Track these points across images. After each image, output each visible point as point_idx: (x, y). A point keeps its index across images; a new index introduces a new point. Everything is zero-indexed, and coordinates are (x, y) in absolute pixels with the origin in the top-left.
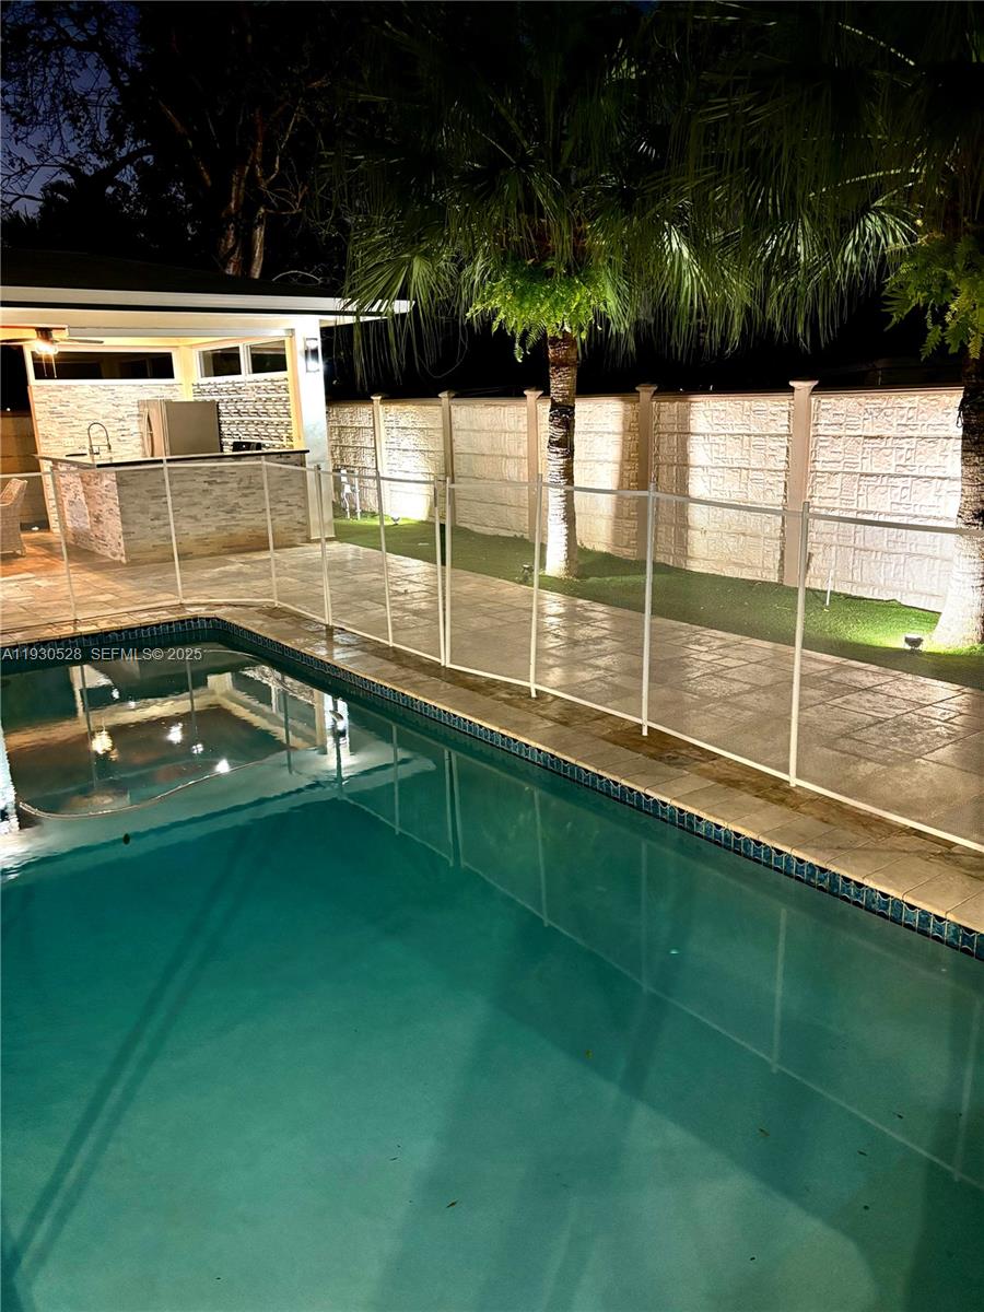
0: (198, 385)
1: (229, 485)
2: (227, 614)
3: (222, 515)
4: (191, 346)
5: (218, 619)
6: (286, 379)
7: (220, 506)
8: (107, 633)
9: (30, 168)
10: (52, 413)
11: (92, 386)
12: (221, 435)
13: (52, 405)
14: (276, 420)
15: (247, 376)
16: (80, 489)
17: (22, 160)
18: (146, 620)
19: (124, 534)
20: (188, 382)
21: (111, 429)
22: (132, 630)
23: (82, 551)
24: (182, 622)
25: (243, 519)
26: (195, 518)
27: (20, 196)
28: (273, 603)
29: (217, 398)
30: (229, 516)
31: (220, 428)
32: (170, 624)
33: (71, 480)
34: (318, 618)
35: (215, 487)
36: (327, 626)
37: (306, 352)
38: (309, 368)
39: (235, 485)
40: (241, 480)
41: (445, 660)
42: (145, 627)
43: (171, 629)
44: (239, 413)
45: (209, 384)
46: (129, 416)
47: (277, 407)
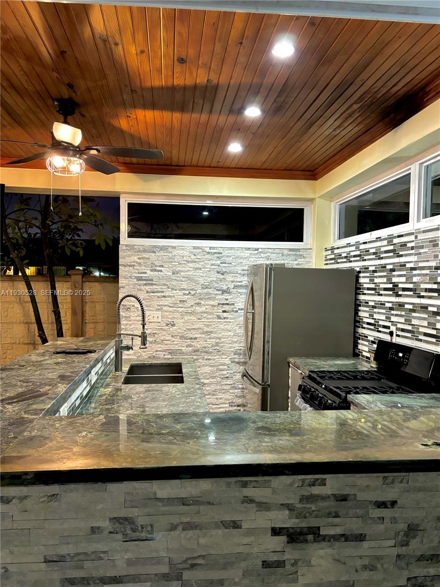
0: (333, 249)
10: (139, 279)
11: (194, 248)
12: (357, 322)
13: (142, 269)
20: (321, 245)
29: (357, 265)
31: (356, 311)
44: (395, 290)
45: (349, 245)
46: (235, 287)
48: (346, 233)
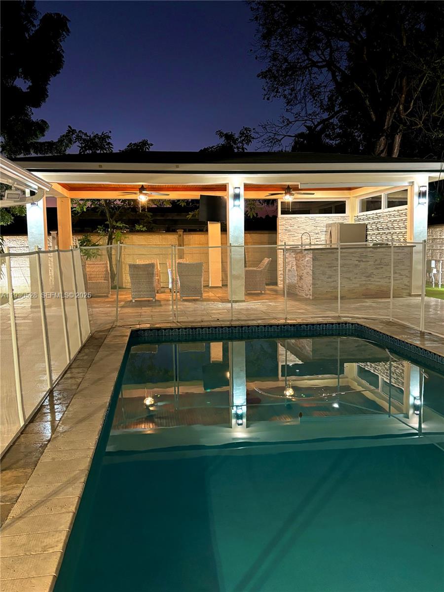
0: (357, 216)
1: (369, 262)
2: (364, 322)
3: (364, 278)
4: (356, 197)
5: (358, 324)
6: (406, 209)
7: (363, 273)
8: (300, 325)
9: (291, 123)
10: (286, 230)
11: (306, 217)
12: (367, 240)
13: (287, 226)
14: (398, 231)
15: (384, 210)
16: (295, 263)
17: (288, 120)
18: (321, 321)
19: (313, 284)
20: (353, 215)
21: (312, 238)
22: (313, 325)
23: (292, 293)
24: (339, 324)
25: (375, 281)
26: (349, 279)
27: (286, 136)
28: (389, 319)
29: (366, 222)
30: (367, 279)
31: (366, 237)
32: (332, 324)
33: (291, 258)
34: (416, 328)
35: (362, 263)
36: (420, 331)
37: (419, 194)
38: (420, 202)
39: (373, 263)
40: (376, 260)
42: (320, 324)
43: (332, 327)
44: (378, 229)
45: (363, 215)
46: (321, 232)
47: (400, 224)
48: (362, 211)
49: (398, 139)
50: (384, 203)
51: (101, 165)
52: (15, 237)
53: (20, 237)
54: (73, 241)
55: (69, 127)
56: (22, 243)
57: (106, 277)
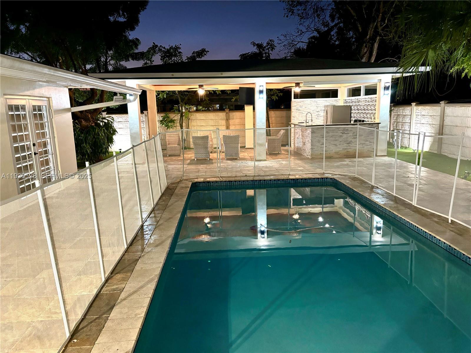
0: (346, 100)
1: (349, 134)
2: (338, 178)
3: (345, 145)
4: (345, 87)
5: (335, 179)
6: (376, 97)
7: (345, 142)
8: (298, 179)
9: (303, 32)
10: (297, 109)
11: (311, 101)
12: (351, 117)
13: (297, 107)
14: (370, 112)
15: (363, 97)
16: (301, 134)
17: (301, 30)
18: (311, 177)
19: (311, 149)
20: (342, 99)
21: (314, 115)
22: (306, 179)
23: (298, 154)
24: (322, 178)
25: (352, 146)
26: (336, 145)
27: (300, 42)
28: (355, 176)
29: (351, 104)
30: (347, 145)
31: (351, 114)
32: (318, 179)
33: (299, 130)
34: (370, 183)
35: (344, 135)
36: (372, 185)
37: (385, 88)
38: (385, 93)
39: (352, 134)
40: (354, 133)
41: (414, 203)
42: (310, 179)
43: (318, 181)
44: (358, 110)
45: (349, 99)
46: (321, 110)
47: (372, 107)
48: (349, 96)
49: (376, 46)
50: (363, 92)
51: (173, 74)
52: (121, 115)
53: (124, 115)
54: (158, 117)
55: (154, 43)
56: (125, 119)
57: (178, 143)
